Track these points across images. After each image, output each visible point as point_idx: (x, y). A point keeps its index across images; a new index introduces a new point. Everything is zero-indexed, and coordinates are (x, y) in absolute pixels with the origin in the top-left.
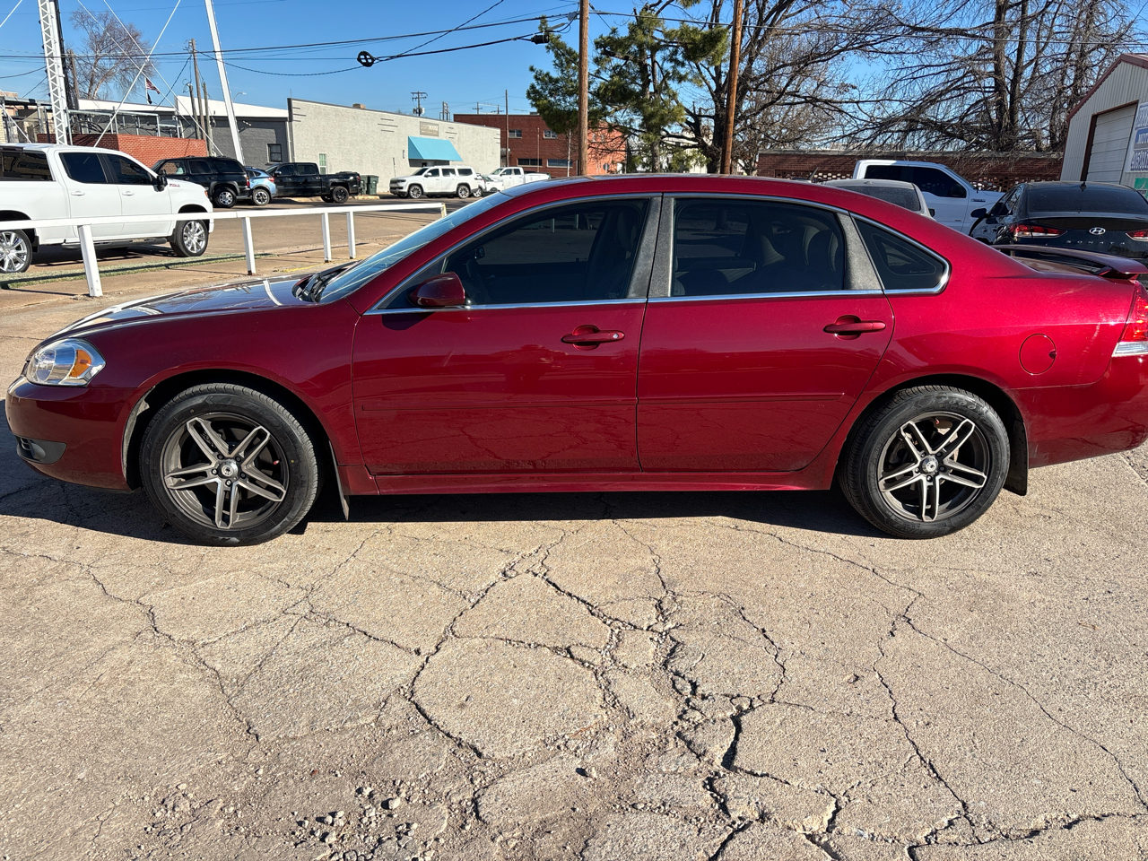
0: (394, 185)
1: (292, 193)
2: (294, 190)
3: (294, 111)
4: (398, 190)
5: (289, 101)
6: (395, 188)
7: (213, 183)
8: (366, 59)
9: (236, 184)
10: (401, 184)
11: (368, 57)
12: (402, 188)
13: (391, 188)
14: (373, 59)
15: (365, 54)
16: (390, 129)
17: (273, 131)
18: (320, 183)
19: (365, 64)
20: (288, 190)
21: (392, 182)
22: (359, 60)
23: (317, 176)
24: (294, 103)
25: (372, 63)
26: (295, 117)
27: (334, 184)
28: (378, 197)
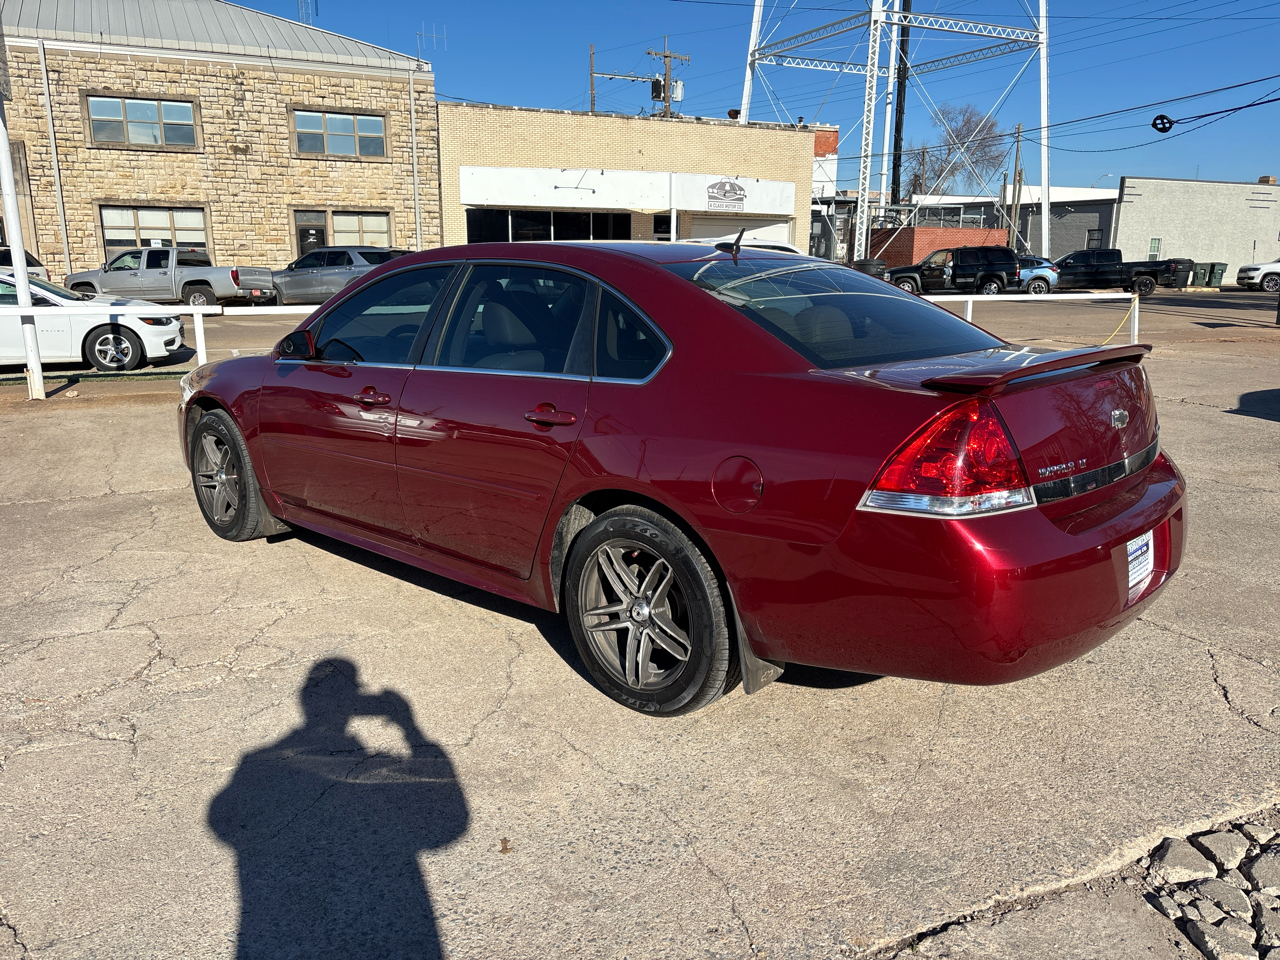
0: (1243, 275)
1: (1082, 284)
2: (1086, 280)
3: (1126, 191)
4: (1246, 281)
5: (1123, 180)
6: (1244, 278)
7: (980, 274)
8: (1163, 123)
9: (1004, 274)
10: (1252, 274)
11: (1165, 121)
12: (1252, 278)
13: (1239, 278)
14: (1171, 123)
15: (1162, 117)
16: (1265, 204)
17: (1097, 215)
18: (1120, 272)
19: (1160, 130)
20: (1078, 281)
21: (1241, 271)
22: (1154, 125)
23: (1117, 264)
24: (1128, 182)
25: (1170, 127)
26: (1125, 198)
27: (1139, 274)
28: (1218, 290)
